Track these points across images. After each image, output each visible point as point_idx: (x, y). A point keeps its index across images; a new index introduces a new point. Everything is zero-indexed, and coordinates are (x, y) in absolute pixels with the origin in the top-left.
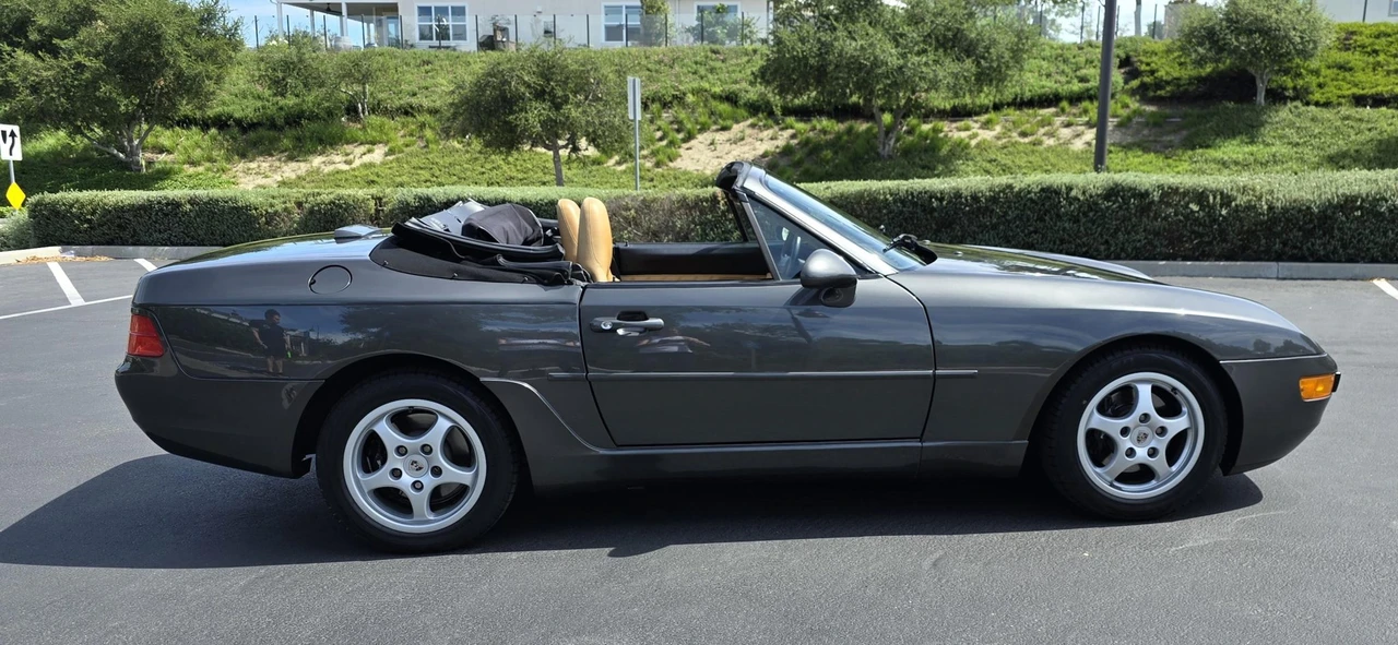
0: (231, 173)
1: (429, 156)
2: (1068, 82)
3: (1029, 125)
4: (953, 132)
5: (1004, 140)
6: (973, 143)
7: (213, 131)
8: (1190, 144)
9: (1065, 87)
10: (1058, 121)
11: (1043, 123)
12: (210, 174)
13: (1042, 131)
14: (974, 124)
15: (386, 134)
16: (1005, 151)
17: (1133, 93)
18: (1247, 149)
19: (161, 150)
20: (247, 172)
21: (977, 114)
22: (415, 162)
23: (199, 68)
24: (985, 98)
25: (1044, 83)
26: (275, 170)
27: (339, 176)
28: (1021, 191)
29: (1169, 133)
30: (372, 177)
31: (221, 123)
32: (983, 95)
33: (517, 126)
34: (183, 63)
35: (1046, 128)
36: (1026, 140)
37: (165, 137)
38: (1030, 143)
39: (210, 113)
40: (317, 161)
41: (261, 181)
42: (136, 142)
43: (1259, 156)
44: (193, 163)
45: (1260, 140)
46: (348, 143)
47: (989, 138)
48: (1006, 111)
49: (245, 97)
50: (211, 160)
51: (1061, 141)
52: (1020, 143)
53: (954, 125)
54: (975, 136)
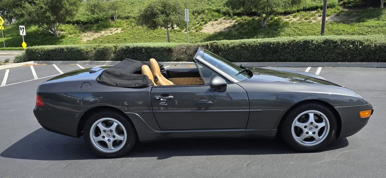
0: (80, 37)
1: (133, 31)
2: (321, 3)
3: (308, 16)
4: (284, 19)
5: (300, 21)
6: (290, 22)
7: (76, 25)
8: (358, 21)
9: (320, 4)
10: (317, 15)
11: (312, 16)
12: (75, 37)
13: (312, 18)
14: (291, 16)
15: (121, 25)
16: (300, 24)
17: (341, 5)
18: (377, 22)
19: (62, 30)
20: (85, 36)
21: (292, 13)
22: (129, 32)
23: (72, 8)
24: (294, 9)
25: (313, 3)
26: (92, 35)
27: (109, 37)
28: (297, 42)
29: (352, 17)
30: (118, 37)
31: (78, 22)
32: (293, 8)
33: (156, 22)
34: (67, 6)
35: (313, 17)
36: (307, 21)
37: (63, 27)
38: (308, 22)
39: (75, 20)
40: (103, 32)
41: (88, 39)
42: (56, 29)
43: (381, 24)
44: (71, 34)
45: (381, 19)
46: (111, 27)
47: (295, 21)
48: (301, 12)
49: (84, 15)
50: (75, 33)
51: (318, 21)
52: (305, 22)
53: (285, 17)
54: (291, 20)
